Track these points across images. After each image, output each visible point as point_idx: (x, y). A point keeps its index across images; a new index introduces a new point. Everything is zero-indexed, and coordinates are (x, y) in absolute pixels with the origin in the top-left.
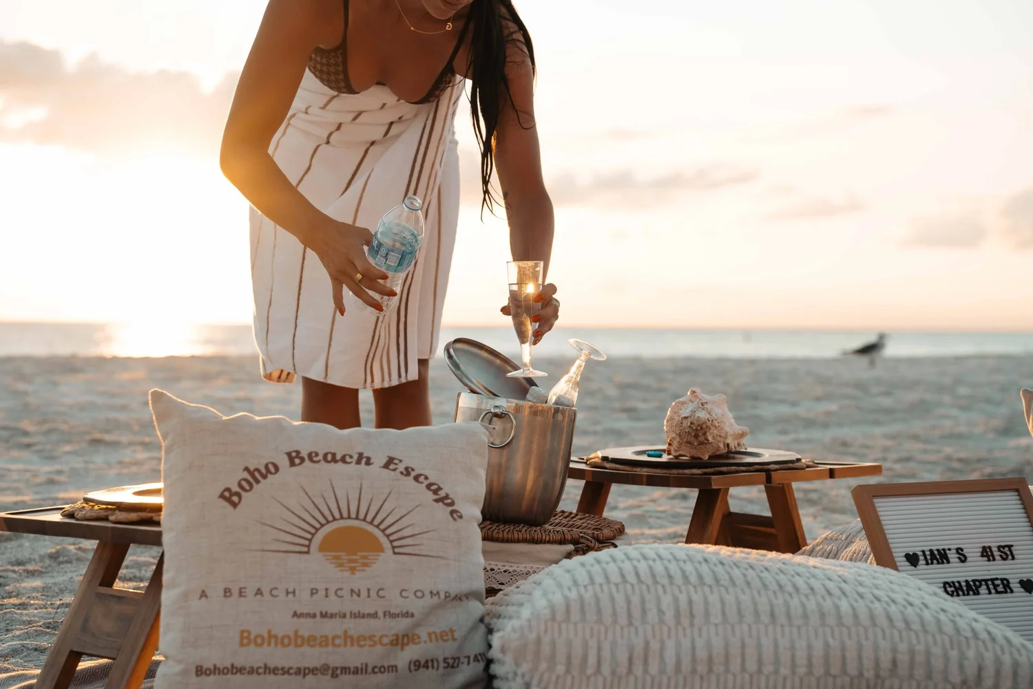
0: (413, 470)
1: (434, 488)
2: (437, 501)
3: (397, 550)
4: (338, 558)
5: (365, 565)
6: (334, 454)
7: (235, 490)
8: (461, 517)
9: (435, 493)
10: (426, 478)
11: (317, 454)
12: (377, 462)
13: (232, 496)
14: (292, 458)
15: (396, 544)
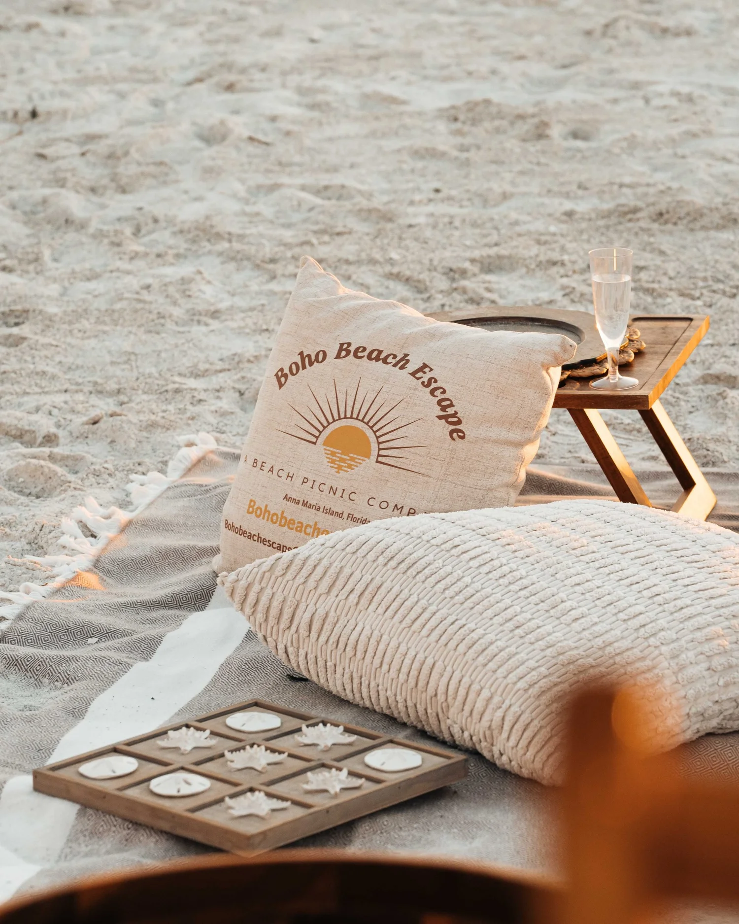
0: (436, 381)
1: (444, 404)
2: (440, 417)
3: (380, 459)
4: (333, 454)
5: (350, 466)
6: (380, 352)
7: (286, 371)
8: (463, 438)
9: (444, 409)
10: (444, 392)
11: (364, 349)
12: (412, 367)
13: (281, 378)
14: (341, 350)
15: (382, 452)
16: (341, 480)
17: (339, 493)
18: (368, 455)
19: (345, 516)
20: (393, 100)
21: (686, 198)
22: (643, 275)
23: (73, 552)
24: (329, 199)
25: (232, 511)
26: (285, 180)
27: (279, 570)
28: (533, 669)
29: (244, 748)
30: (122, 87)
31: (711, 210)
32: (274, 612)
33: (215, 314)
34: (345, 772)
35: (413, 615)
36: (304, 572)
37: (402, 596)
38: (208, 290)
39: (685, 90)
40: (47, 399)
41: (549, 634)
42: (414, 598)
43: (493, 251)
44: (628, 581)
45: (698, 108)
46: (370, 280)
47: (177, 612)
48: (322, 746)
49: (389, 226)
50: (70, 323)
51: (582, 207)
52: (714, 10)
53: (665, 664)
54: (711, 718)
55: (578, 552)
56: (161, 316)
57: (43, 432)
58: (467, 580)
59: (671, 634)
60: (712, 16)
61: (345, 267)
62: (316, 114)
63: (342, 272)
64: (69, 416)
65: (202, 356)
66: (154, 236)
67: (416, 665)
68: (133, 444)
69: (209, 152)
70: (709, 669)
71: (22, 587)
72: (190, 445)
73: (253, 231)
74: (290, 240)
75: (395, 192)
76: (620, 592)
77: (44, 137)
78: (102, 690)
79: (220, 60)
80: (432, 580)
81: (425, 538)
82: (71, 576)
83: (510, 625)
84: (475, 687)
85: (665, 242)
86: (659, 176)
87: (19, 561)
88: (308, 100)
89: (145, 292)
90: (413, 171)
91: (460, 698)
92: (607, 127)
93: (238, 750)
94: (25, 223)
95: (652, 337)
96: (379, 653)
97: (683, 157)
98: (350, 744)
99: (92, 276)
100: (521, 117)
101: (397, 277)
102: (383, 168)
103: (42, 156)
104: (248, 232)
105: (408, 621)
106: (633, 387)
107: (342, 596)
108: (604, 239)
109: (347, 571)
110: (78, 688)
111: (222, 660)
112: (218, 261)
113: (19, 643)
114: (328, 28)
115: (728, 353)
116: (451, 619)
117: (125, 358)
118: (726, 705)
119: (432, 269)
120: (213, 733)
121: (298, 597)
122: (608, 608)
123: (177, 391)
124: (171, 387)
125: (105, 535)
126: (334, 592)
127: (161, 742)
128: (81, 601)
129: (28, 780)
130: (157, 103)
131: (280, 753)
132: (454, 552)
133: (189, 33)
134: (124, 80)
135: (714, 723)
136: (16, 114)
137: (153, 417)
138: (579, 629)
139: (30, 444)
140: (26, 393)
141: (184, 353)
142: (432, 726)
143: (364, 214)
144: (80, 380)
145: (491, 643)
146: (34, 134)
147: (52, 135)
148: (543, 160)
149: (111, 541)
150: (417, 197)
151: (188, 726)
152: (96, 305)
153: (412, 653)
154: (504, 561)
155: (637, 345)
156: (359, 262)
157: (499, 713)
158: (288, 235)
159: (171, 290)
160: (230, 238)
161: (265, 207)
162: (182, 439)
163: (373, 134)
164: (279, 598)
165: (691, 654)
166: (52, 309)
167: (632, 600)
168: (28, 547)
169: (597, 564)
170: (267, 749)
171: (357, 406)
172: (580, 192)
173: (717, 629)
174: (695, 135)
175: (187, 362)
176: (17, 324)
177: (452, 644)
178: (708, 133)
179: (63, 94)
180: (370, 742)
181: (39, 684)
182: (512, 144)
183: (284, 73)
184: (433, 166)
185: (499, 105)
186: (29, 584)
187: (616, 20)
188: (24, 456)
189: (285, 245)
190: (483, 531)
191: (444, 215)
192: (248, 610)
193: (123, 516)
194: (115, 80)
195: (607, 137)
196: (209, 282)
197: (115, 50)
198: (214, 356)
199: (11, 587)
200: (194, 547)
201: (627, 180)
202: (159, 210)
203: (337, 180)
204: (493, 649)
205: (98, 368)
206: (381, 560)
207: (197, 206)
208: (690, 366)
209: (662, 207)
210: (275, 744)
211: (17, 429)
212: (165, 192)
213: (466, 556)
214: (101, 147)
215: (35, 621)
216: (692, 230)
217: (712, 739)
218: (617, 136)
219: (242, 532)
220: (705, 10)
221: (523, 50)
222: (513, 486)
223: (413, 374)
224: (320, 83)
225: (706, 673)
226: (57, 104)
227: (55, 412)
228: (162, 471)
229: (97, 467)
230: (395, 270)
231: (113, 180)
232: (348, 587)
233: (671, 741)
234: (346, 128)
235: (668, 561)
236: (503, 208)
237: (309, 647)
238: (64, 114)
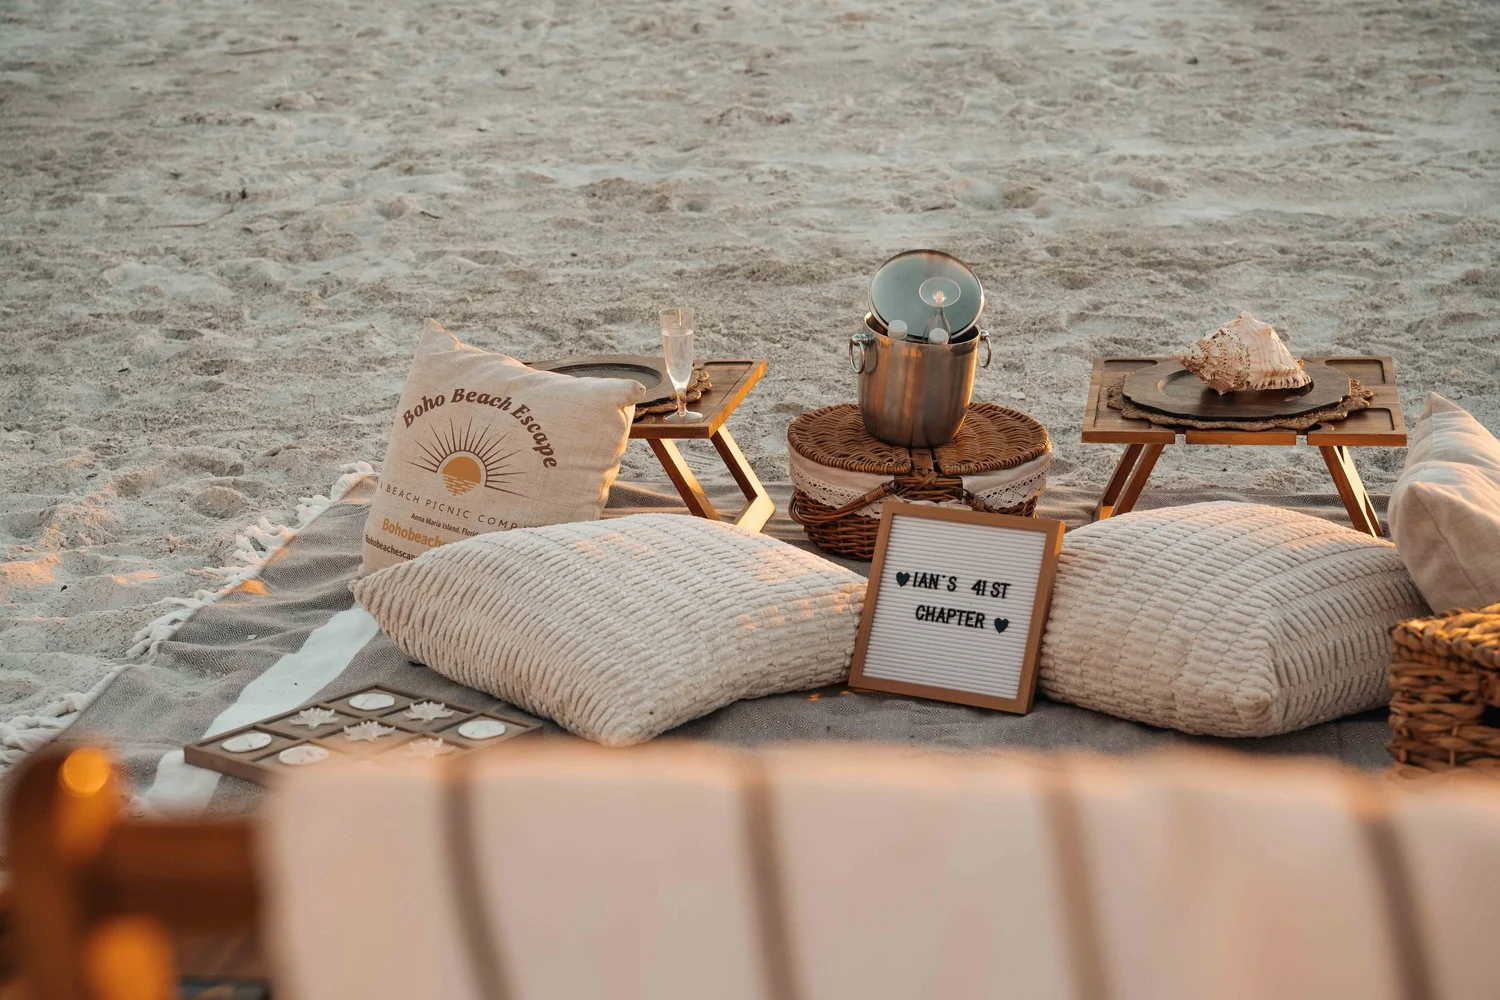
0: (532, 420)
1: (539, 438)
2: (536, 449)
3: (488, 483)
4: (451, 480)
5: (464, 490)
6: (488, 396)
7: (412, 413)
8: (554, 465)
9: (539, 442)
10: (539, 428)
11: (475, 394)
12: (513, 408)
13: (408, 418)
14: (456, 395)
15: (490, 478)
16: (459, 501)
17: (456, 512)
18: (478, 481)
19: (461, 530)
20: (544, 179)
21: (775, 259)
22: (735, 324)
23: (244, 563)
24: (485, 263)
25: (371, 528)
26: (449, 247)
27: (398, 578)
28: (596, 653)
29: (359, 724)
30: (319, 171)
31: (793, 268)
32: (394, 611)
33: (383, 361)
34: (441, 741)
35: (503, 612)
36: (418, 579)
37: (496, 597)
38: (378, 341)
39: (780, 168)
40: (236, 435)
41: (610, 625)
42: (504, 599)
43: (614, 305)
44: (677, 580)
45: (790, 184)
46: (512, 330)
47: (327, 612)
48: (425, 721)
49: (533, 284)
50: (262, 371)
51: (691, 267)
52: (810, 101)
53: (703, 646)
54: (740, 687)
55: (638, 557)
56: (337, 363)
57: (231, 463)
58: (548, 582)
59: (709, 622)
60: (809, 106)
61: (493, 320)
62: (478, 192)
63: (491, 324)
64: (253, 450)
65: (368, 397)
66: (337, 297)
67: (505, 652)
68: (305, 472)
69: (388, 225)
70: (739, 649)
71: (196, 594)
72: (351, 471)
73: (419, 291)
74: (449, 298)
75: (540, 256)
76: (669, 589)
77: (250, 214)
78: (254, 678)
79: (402, 147)
80: (520, 583)
81: (516, 548)
82: (239, 583)
83: (579, 618)
84: (551, 669)
85: (755, 295)
86: (755, 241)
87: (197, 572)
88: (473, 180)
89: (325, 344)
90: (555, 239)
91: (539, 678)
92: (716, 200)
93: (355, 725)
94: (231, 287)
95: (717, 379)
96: (477, 643)
97: (776, 225)
98: (449, 718)
99: (283, 331)
100: (647, 192)
101: (535, 328)
102: (531, 236)
103: (248, 230)
104: (415, 292)
105: (499, 616)
106: (698, 420)
107: (448, 598)
108: (706, 293)
109: (453, 577)
110: (234, 677)
111: (357, 651)
112: (388, 316)
113: (189, 640)
114: (494, 119)
115: (798, 387)
116: (533, 614)
117: (304, 399)
118: (752, 677)
119: (565, 320)
120: (338, 712)
121: (413, 599)
122: (660, 603)
123: (345, 427)
124: (341, 423)
125: (272, 548)
126: (442, 595)
127: (293, 721)
128: (245, 604)
129: (180, 754)
130: (348, 184)
131: (390, 726)
132: (539, 559)
133: (378, 125)
134: (322, 165)
135: (743, 691)
136: (228, 195)
137: (323, 449)
138: (635, 620)
139: (220, 473)
140: (219, 430)
141: (354, 395)
142: (519, 701)
143: (513, 275)
144: (266, 419)
145: (564, 634)
146: (243, 212)
147: (257, 213)
148: (662, 228)
149: (277, 553)
150: (556, 261)
151: (316, 707)
152: (284, 355)
153: (501, 643)
154: (578, 566)
155: (704, 385)
156: (505, 316)
157: (568, 690)
158: (447, 294)
159: (347, 341)
160: (400, 296)
161: (431, 271)
162: (345, 467)
163: (525, 208)
164: (398, 599)
165: (724, 637)
166: (247, 359)
167: (678, 595)
168: (208, 560)
169: (653, 567)
170: (380, 723)
171: (470, 440)
172: (690, 255)
173: (747, 616)
174: (786, 206)
175: (356, 402)
176: (217, 372)
177: (533, 635)
178: (797, 204)
179: (270, 178)
180: (465, 716)
181: (202, 674)
182: (639, 215)
183: (455, 158)
184: (572, 234)
185: (629, 182)
186: (203, 591)
187: (729, 111)
188: (212, 483)
189: (445, 302)
190: (563, 542)
191: (578, 275)
192: (374, 610)
193: (288, 532)
194: (314, 165)
195: (716, 208)
196: (379, 335)
197: (316, 140)
198: (379, 397)
199: (190, 594)
200: (346, 557)
201: (729, 244)
202: (342, 274)
203: (492, 247)
204: (565, 638)
205: (282, 408)
206: (480, 567)
207: (375, 269)
208: (766, 397)
209: (754, 266)
210: (387, 719)
211: (209, 461)
212: (349, 259)
213: (548, 563)
214: (298, 222)
215: (204, 622)
216: (778, 285)
217: (743, 703)
218: (723, 208)
219: (378, 545)
220: (803, 102)
221: (653, 136)
222: (597, 503)
223: (514, 414)
224: (483, 166)
225: (737, 652)
226: (264, 186)
227: (242, 446)
228: (326, 495)
229: (272, 492)
230: (534, 322)
231: (305, 250)
232: (453, 590)
233: (708, 707)
234: (504, 203)
235: (711, 563)
236: (627, 269)
237: (423, 639)
238: (269, 194)
